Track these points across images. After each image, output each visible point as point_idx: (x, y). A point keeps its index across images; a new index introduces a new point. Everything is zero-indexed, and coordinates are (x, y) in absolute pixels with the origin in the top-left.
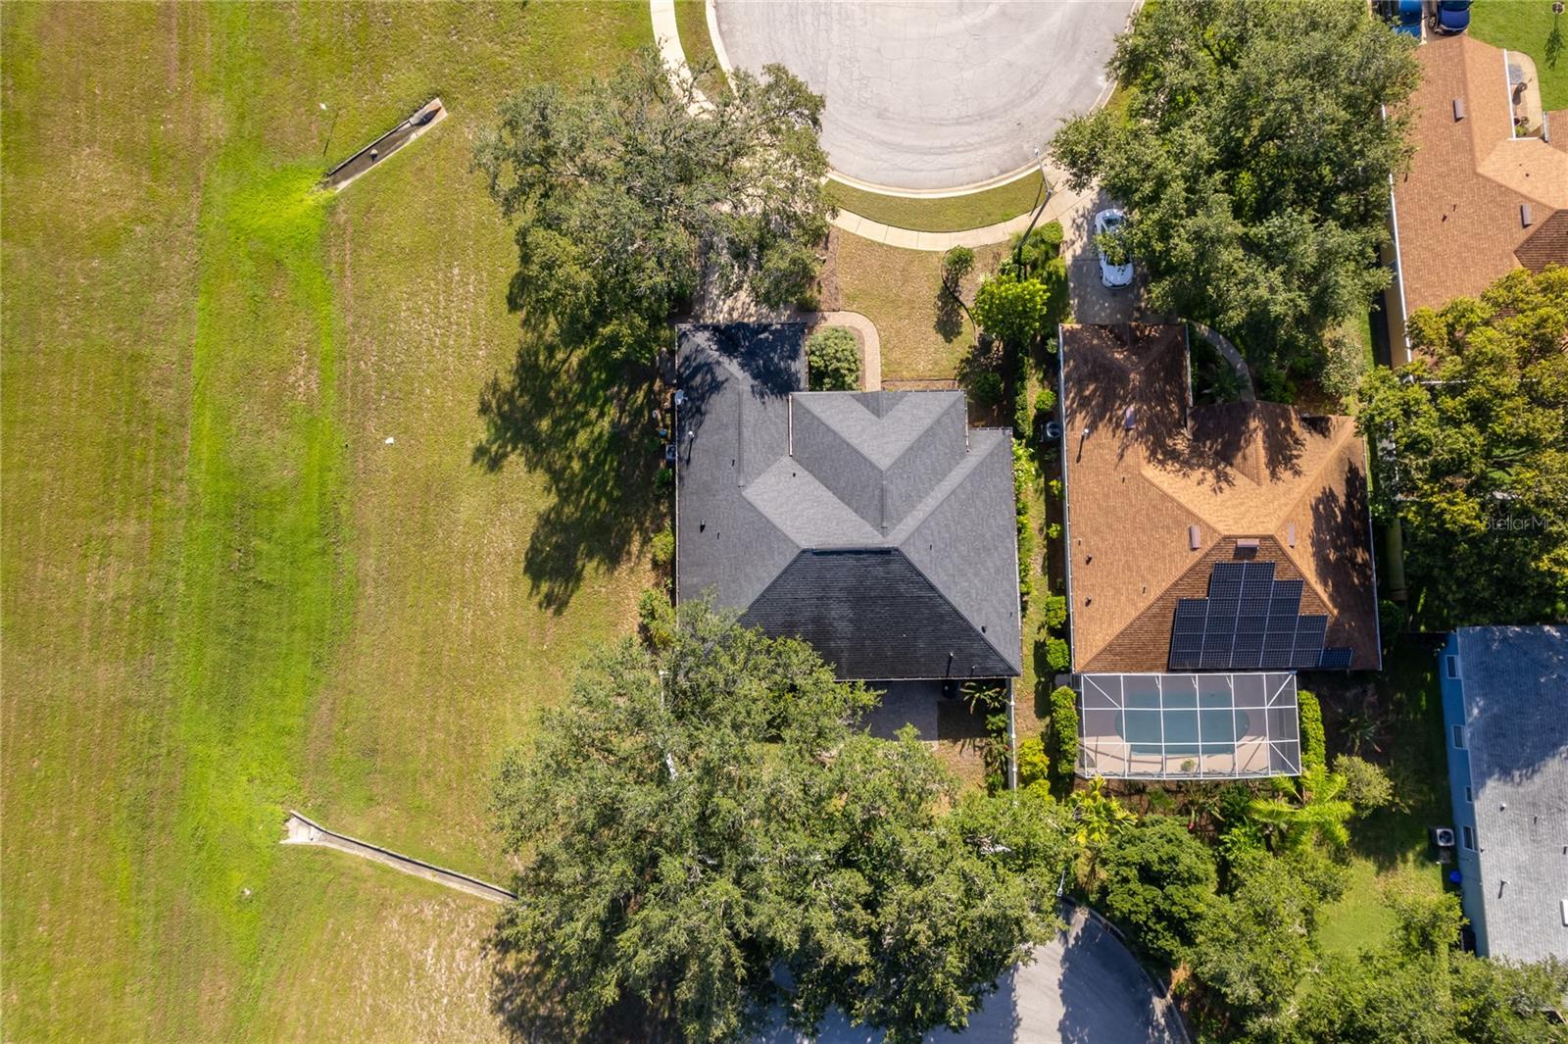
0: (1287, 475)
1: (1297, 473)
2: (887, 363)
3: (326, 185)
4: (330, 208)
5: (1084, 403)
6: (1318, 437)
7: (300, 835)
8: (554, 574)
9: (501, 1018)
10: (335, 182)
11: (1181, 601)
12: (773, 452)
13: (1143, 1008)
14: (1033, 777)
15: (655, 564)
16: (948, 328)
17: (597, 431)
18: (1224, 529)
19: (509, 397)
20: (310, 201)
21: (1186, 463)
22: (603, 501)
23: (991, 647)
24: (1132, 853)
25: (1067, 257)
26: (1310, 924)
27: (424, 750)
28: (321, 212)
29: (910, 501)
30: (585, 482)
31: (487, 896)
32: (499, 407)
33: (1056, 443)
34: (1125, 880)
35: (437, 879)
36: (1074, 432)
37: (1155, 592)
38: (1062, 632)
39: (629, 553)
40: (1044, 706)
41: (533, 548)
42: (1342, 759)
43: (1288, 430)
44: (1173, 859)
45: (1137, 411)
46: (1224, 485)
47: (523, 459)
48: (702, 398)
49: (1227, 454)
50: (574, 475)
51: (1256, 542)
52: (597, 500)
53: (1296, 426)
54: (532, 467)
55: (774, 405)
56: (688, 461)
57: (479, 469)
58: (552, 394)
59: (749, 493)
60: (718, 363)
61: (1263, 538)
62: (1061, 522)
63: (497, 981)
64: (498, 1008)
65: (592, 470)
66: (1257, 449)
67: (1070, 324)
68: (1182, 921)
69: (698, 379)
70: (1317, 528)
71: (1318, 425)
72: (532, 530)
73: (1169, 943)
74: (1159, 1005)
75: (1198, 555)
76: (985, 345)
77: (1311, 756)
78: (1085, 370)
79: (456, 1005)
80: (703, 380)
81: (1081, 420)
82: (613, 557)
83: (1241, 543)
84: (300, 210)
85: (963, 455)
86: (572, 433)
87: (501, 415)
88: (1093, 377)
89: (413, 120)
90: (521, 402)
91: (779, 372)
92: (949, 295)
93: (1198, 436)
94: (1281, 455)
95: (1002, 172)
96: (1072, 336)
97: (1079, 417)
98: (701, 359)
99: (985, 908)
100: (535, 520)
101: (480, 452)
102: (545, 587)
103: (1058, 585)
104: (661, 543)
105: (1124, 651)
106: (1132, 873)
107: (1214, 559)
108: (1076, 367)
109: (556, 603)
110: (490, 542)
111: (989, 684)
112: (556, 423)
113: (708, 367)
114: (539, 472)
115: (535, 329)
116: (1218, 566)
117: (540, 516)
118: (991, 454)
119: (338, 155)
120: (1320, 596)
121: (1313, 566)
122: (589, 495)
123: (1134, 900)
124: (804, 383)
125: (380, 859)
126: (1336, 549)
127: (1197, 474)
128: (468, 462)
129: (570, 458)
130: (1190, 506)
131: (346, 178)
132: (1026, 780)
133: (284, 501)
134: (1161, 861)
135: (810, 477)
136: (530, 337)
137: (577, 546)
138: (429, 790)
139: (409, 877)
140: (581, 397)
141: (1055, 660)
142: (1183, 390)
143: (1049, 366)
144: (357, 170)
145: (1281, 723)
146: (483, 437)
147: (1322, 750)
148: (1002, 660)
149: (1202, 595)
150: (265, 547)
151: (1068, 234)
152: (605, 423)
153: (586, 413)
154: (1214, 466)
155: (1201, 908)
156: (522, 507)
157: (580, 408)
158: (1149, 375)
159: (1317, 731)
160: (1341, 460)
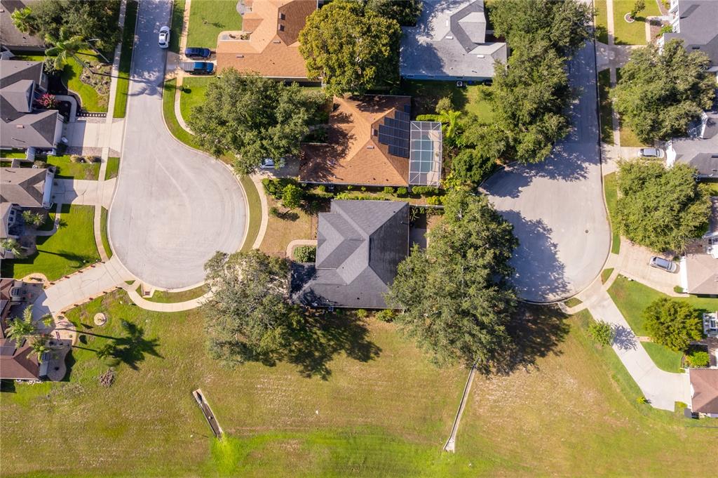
0: (352, 118)
1: (351, 115)
2: (306, 238)
3: (220, 437)
4: (229, 435)
5: (324, 176)
6: (340, 107)
7: (452, 446)
8: (368, 352)
9: (510, 373)
10: (219, 433)
11: (389, 153)
12: (335, 274)
13: (508, 173)
14: (439, 201)
15: (367, 316)
16: (294, 217)
17: (321, 335)
18: (368, 138)
19: (306, 367)
20: (225, 443)
21: (346, 147)
22: (345, 334)
23: (400, 210)
24: (463, 173)
25: (273, 178)
26: (484, 125)
27: (424, 400)
28: (230, 439)
29: (354, 231)
30: (338, 340)
31: (472, 378)
32: (309, 371)
33: (335, 186)
34: (471, 176)
35: (467, 395)
36: (334, 180)
37: (386, 160)
38: (396, 189)
39: (363, 325)
40: (417, 196)
41: (359, 359)
42: (437, 110)
43: (337, 116)
44: (465, 162)
45: (329, 161)
46: (354, 137)
47: (328, 362)
48: (315, 297)
49: (344, 135)
50: (335, 344)
51: (373, 130)
52: (344, 335)
53: (336, 113)
54: (331, 359)
55: (319, 273)
56: (336, 302)
57: (330, 378)
58: (306, 351)
59: (348, 283)
60: (304, 291)
61: (372, 127)
62: (361, 187)
63: (499, 374)
64: (508, 374)
65: (334, 337)
66: (343, 126)
67: (298, 179)
68: (483, 161)
69: (309, 298)
70: (368, 111)
71: (336, 107)
72: (353, 360)
73: (489, 164)
74: (507, 169)
75: (376, 147)
76: (302, 206)
77: (436, 119)
78: (314, 175)
79: (507, 389)
80: (309, 296)
81: (330, 178)
82: (364, 330)
83: (373, 134)
84: (228, 447)
85: (339, 215)
86: (321, 344)
87: (311, 370)
88: (317, 173)
89: (199, 402)
90: (308, 363)
91: (308, 271)
92: (283, 216)
93: (338, 143)
94: (345, 119)
95: (242, 196)
96: (303, 179)
97: (329, 178)
98: (302, 297)
99: (478, 216)
100: (350, 358)
101: (324, 378)
102: (372, 355)
103: (381, 189)
104: (361, 314)
105: (403, 171)
106: (469, 174)
107: (377, 142)
108: (313, 178)
109: (378, 351)
110: (355, 375)
111: (411, 212)
112: (317, 350)
113: (305, 294)
114: (333, 356)
115: (283, 357)
116: (379, 141)
117: (348, 356)
118: (340, 206)
119: (209, 432)
120: (389, 112)
121: (380, 114)
122: (342, 338)
123: (477, 174)
124: (312, 264)
125: (460, 416)
126: (375, 106)
127: (350, 145)
128: (327, 382)
129: (329, 345)
130: (361, 148)
131: (218, 429)
132: (440, 203)
133: (335, 452)
134: (466, 165)
135: (344, 263)
136: (286, 358)
137: (360, 343)
138: (437, 398)
139: (466, 406)
140: (309, 341)
141: (404, 191)
142: (322, 146)
143: (310, 186)
144: (216, 425)
145: (426, 127)
146: (319, 376)
147: (434, 115)
148: (404, 207)
149: (387, 147)
150: (352, 460)
151: (265, 177)
152: (318, 332)
153: (314, 339)
154: (348, 139)
155: (479, 155)
156: (345, 363)
157: (312, 341)
158: (318, 156)
159: (428, 116)
160: (347, 102)
